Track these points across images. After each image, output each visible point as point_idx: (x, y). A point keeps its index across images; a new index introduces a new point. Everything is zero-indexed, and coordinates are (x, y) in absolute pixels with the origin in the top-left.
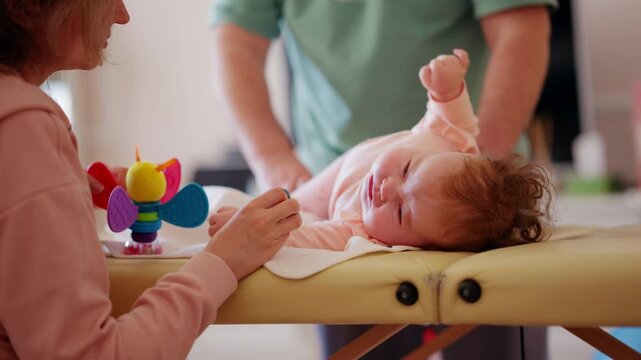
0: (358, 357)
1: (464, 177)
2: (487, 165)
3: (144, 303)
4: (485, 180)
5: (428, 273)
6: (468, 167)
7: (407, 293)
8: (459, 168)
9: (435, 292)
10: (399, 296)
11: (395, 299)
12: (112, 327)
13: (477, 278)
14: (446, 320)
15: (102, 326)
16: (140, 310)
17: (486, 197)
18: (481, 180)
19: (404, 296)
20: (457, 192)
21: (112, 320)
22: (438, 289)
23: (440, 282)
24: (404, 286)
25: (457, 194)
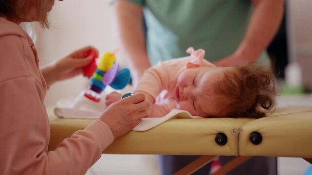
0: (191, 173)
1: (224, 81)
2: (237, 72)
3: (63, 145)
4: (236, 81)
5: (233, 128)
6: (226, 76)
7: (221, 139)
8: (222, 77)
9: (236, 138)
10: (217, 140)
11: (215, 142)
12: (44, 157)
13: (259, 131)
14: (242, 153)
15: (38, 156)
16: (60, 149)
17: (238, 90)
18: (234, 82)
19: (220, 140)
20: (222, 90)
21: (44, 154)
22: (238, 137)
23: (239, 133)
24: (220, 135)
25: (223, 92)
